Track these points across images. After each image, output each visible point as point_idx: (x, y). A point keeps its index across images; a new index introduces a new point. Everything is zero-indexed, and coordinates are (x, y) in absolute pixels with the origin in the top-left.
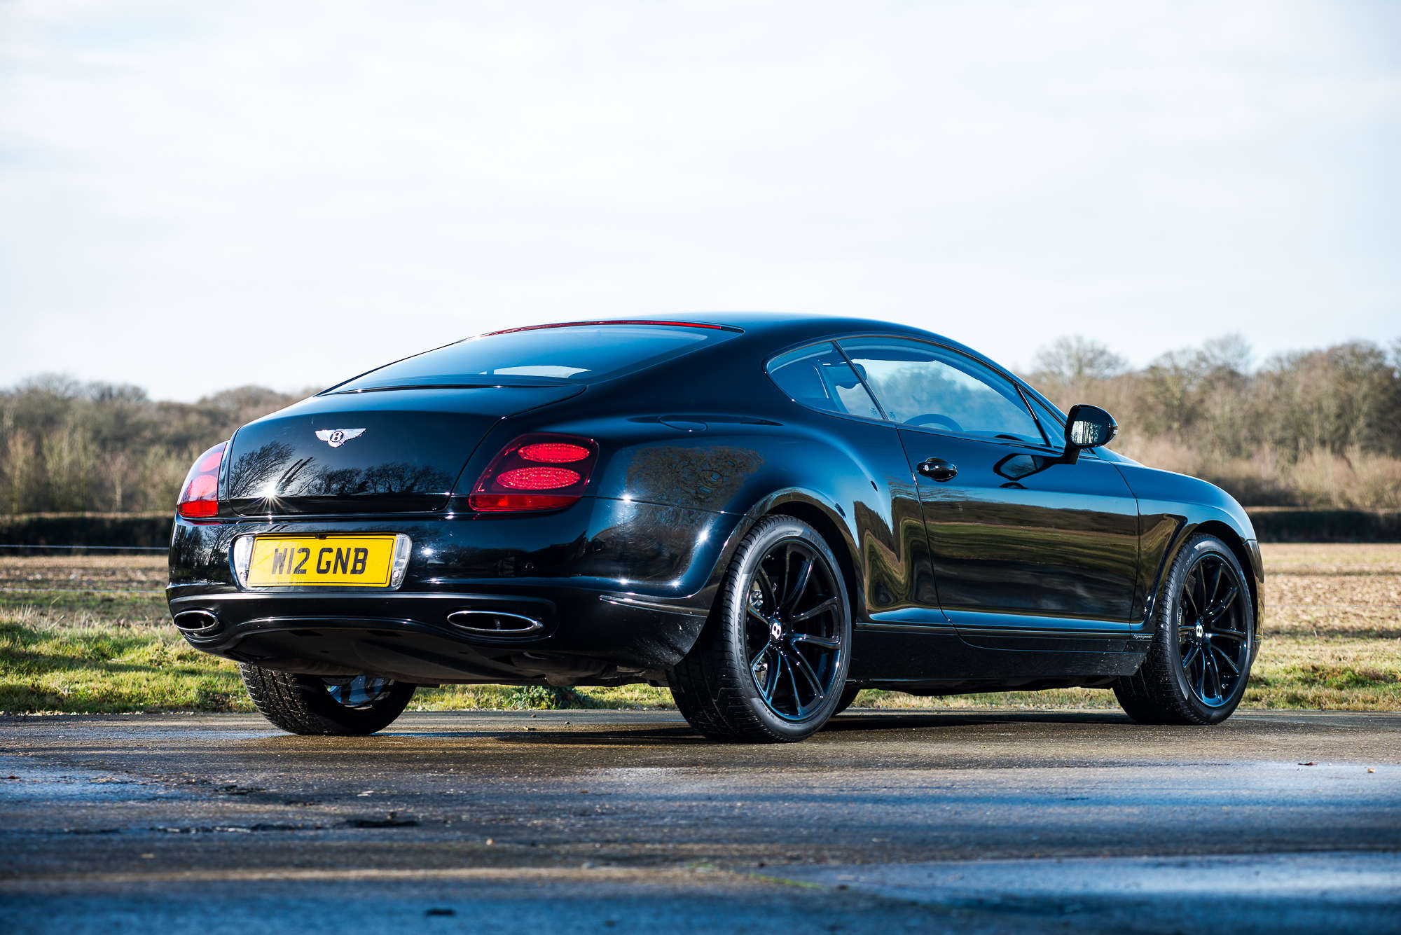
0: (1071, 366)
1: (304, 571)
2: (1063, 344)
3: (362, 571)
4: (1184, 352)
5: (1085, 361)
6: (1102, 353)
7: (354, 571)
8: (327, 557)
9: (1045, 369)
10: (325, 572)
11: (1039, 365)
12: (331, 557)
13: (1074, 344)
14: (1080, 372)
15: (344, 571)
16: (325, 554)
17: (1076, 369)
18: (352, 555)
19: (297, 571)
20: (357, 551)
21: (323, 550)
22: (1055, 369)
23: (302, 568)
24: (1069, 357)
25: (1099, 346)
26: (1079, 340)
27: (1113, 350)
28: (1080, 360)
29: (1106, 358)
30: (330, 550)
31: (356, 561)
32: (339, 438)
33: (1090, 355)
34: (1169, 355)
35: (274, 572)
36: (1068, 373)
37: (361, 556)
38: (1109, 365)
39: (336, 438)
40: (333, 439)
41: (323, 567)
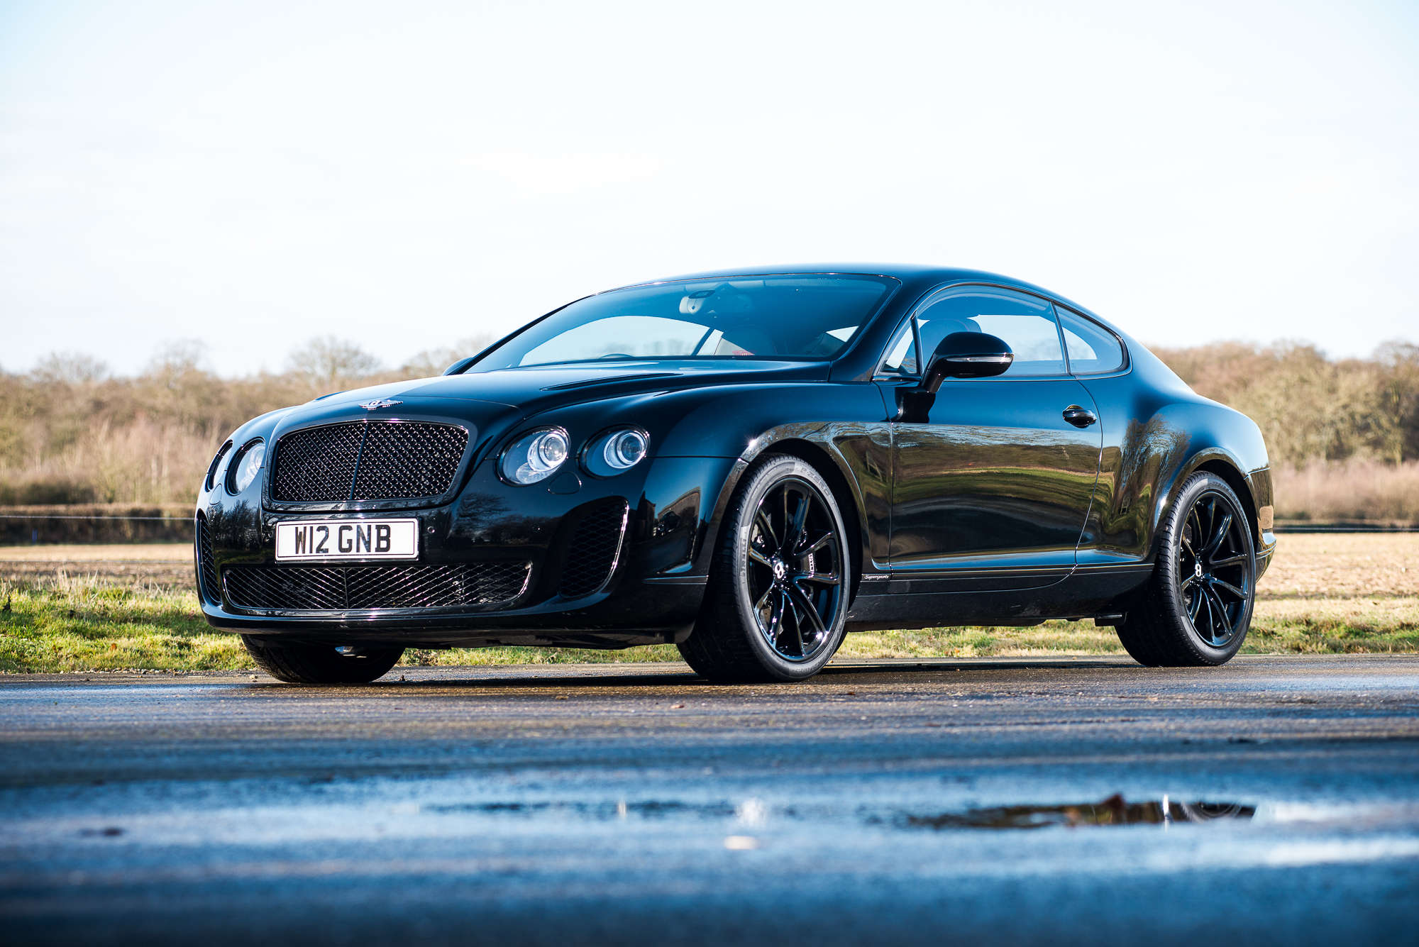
0: (325, 366)
2: (316, 344)
4: (438, 352)
5: (339, 360)
6: (356, 353)
9: (300, 370)
11: (293, 365)
13: (327, 343)
14: (334, 371)
17: (329, 369)
22: (308, 370)
24: (323, 357)
25: (353, 346)
26: (333, 339)
27: (367, 350)
28: (333, 361)
29: (359, 358)
33: (344, 355)
34: (424, 355)
36: (321, 372)
38: (362, 365)
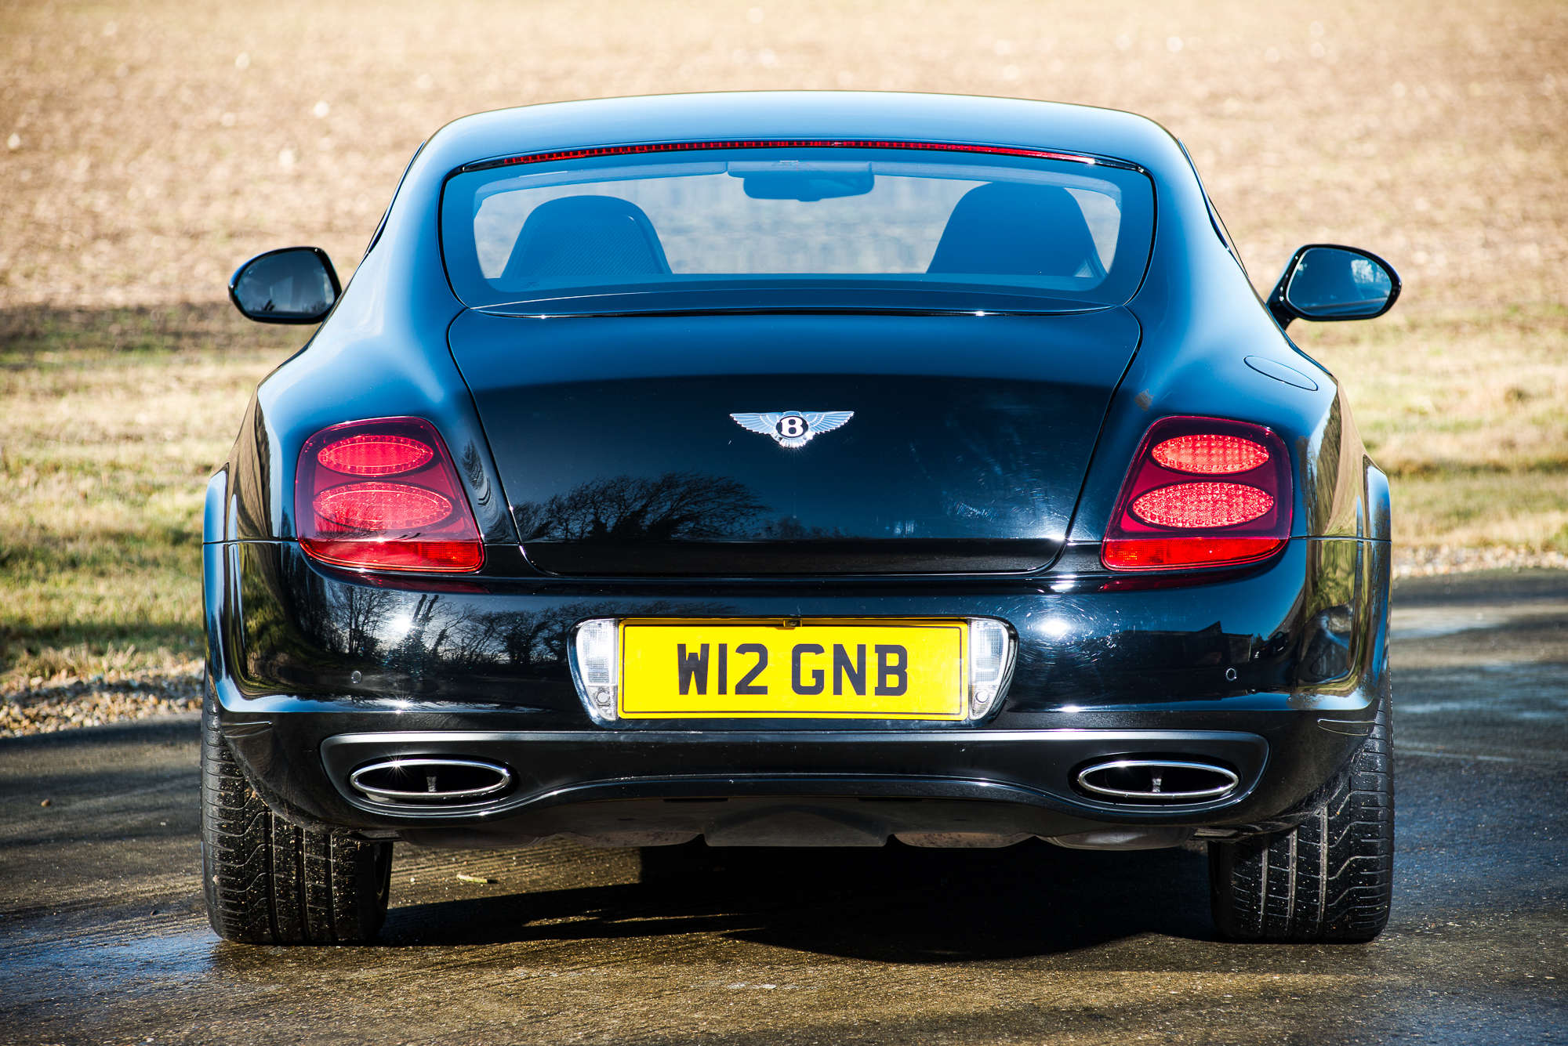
1: (762, 690)
3: (901, 690)
7: (882, 690)
8: (809, 661)
10: (817, 689)
12: (825, 662)
15: (860, 689)
16: (805, 657)
18: (872, 660)
19: (743, 688)
20: (882, 650)
21: (799, 650)
23: (756, 682)
30: (817, 649)
31: (884, 670)
32: (800, 430)
35: (684, 689)
37: (892, 660)
39: (793, 431)
40: (785, 431)
41: (807, 680)
